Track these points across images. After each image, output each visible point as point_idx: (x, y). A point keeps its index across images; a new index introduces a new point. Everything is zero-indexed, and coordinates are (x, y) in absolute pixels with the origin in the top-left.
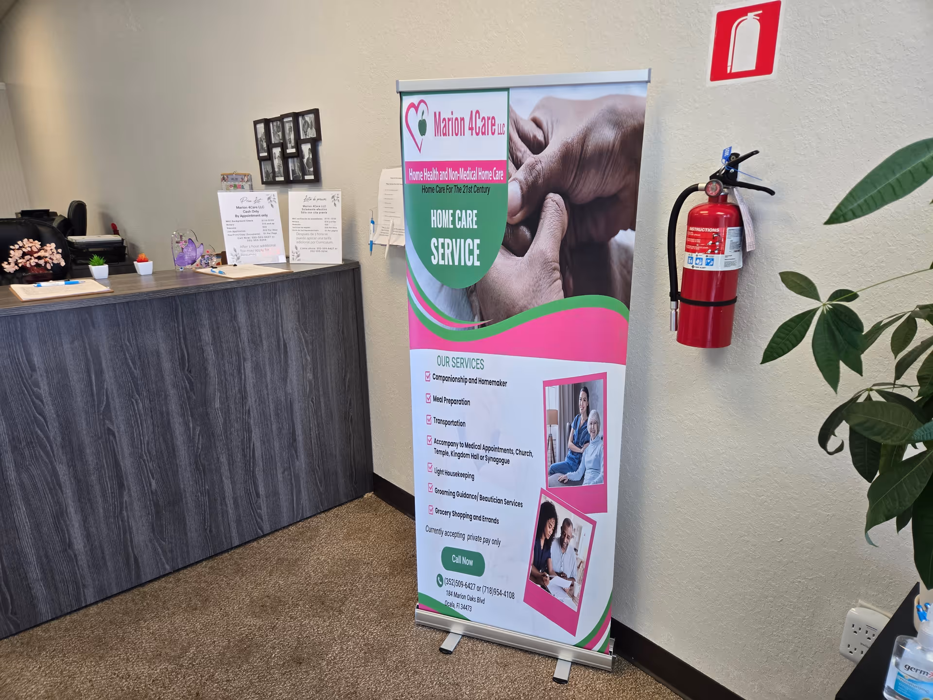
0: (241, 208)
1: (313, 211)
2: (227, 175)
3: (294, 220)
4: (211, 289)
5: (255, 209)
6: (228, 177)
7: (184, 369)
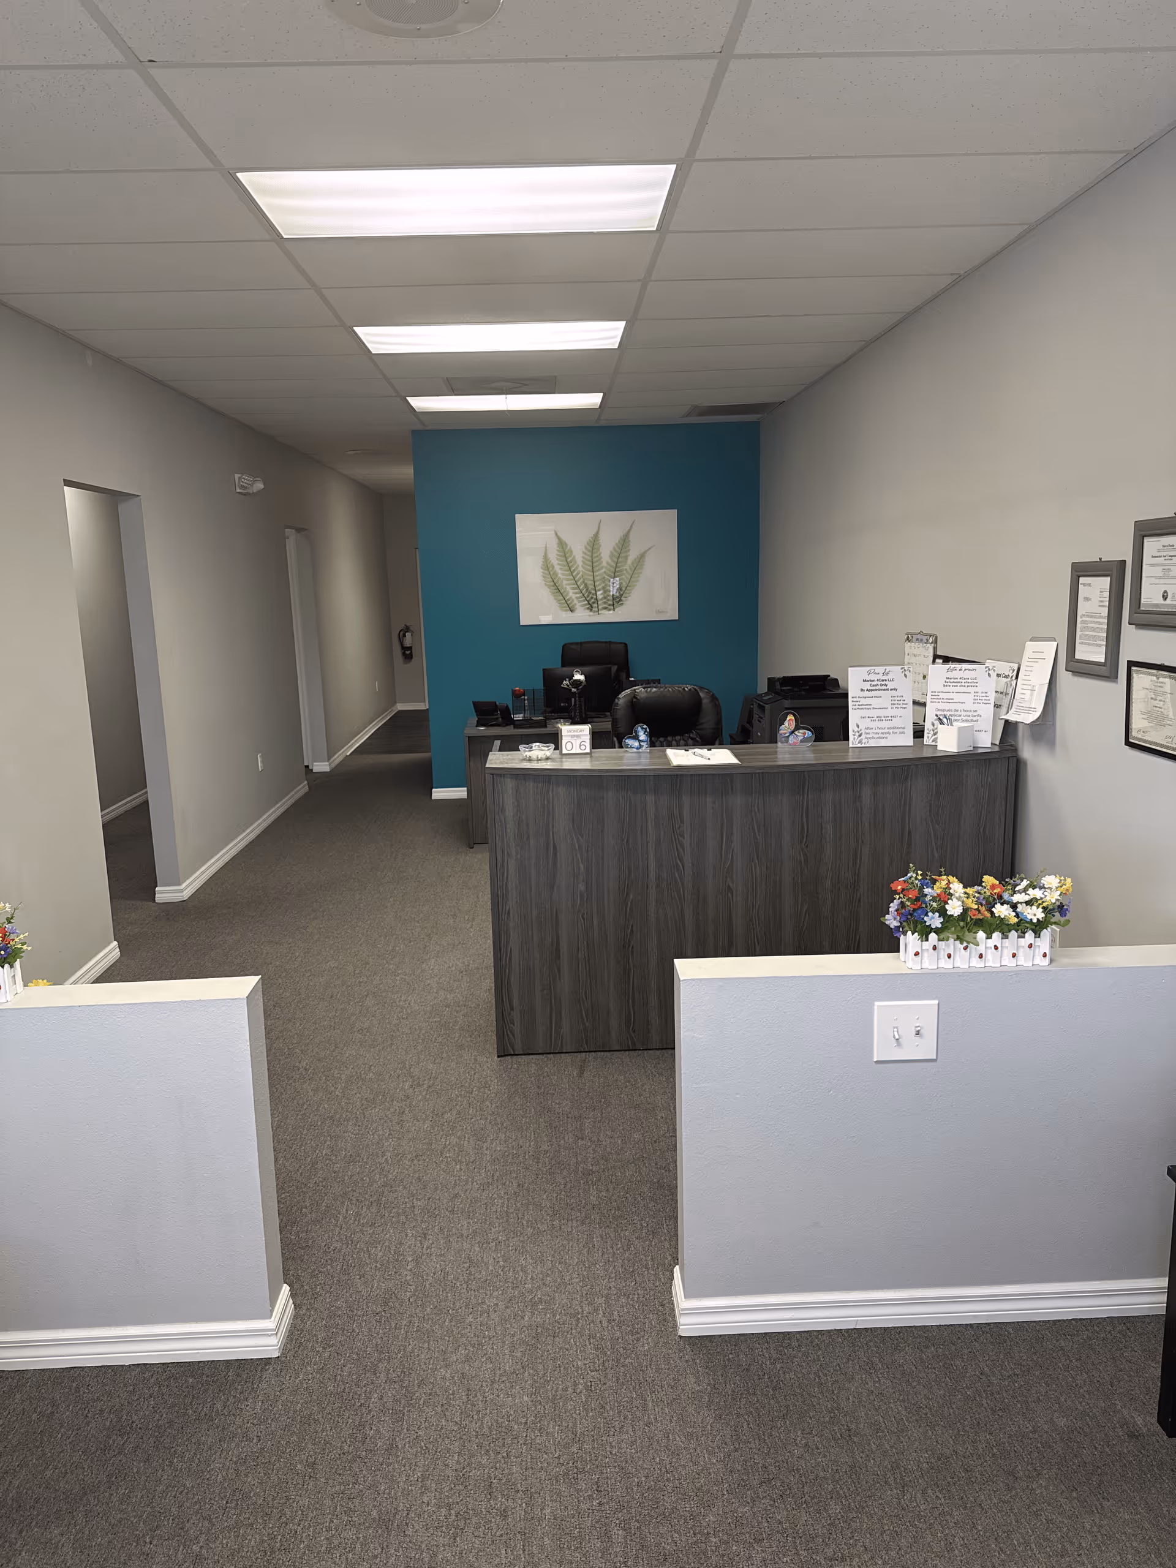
0: (868, 681)
1: (959, 684)
2: (912, 634)
3: (933, 694)
4: (837, 767)
5: (883, 683)
6: (912, 637)
7: (801, 842)
